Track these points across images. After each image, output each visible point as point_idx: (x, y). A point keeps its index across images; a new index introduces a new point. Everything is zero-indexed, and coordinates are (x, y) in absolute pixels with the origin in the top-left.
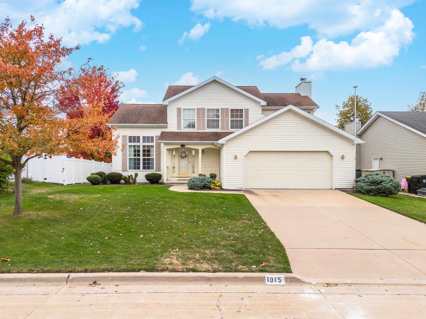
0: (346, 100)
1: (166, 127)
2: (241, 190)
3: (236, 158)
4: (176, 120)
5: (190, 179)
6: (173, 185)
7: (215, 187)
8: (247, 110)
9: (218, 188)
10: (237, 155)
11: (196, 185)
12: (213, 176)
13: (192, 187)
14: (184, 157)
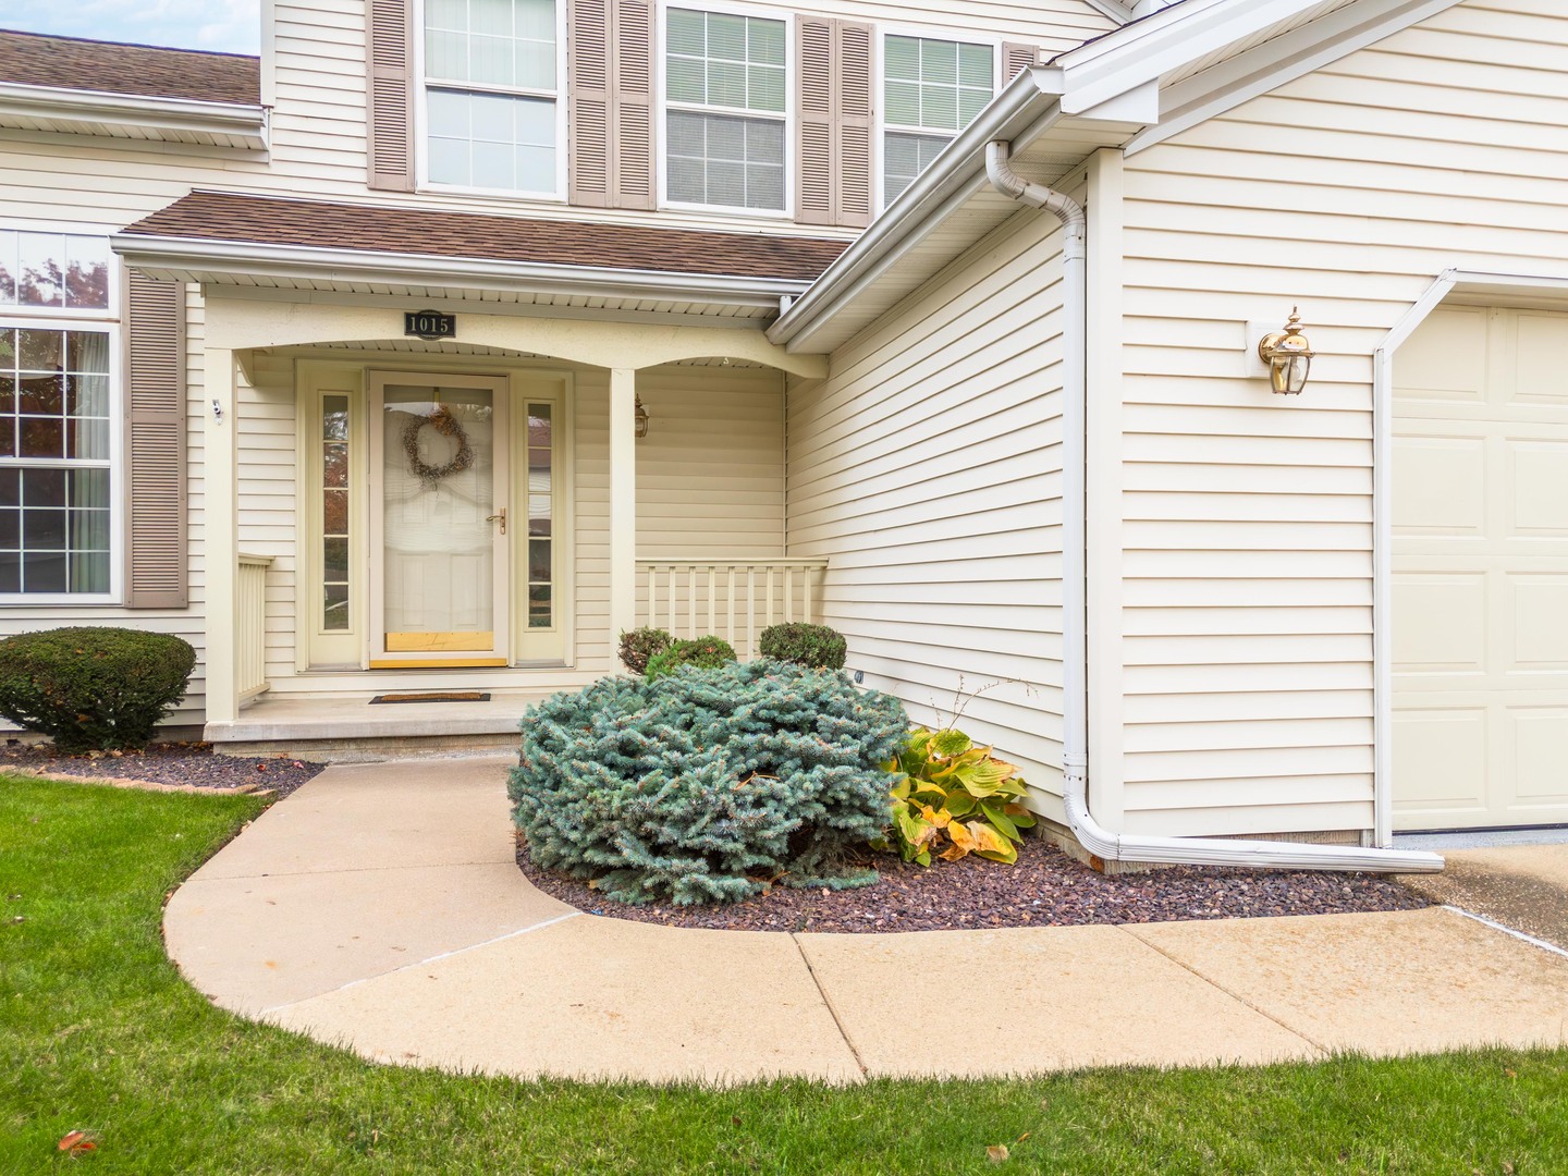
1: (252, 153)
3: (1280, 370)
4: (361, 83)
5: (562, 718)
6: (315, 756)
7: (955, 830)
11: (685, 822)
13: (602, 844)
14: (440, 466)
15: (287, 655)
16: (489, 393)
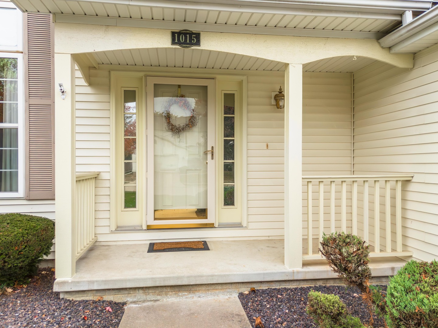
6: (119, 298)
14: (182, 125)
15: (105, 222)
16: (205, 88)
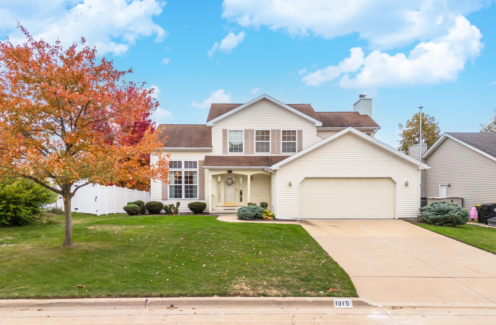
0: (411, 118)
1: (211, 151)
2: (296, 221)
3: (290, 185)
4: (222, 142)
5: (240, 209)
6: (219, 215)
7: (268, 217)
8: (300, 132)
9: (270, 218)
10: (292, 182)
11: (247, 215)
12: (264, 205)
13: (242, 217)
14: (230, 184)
